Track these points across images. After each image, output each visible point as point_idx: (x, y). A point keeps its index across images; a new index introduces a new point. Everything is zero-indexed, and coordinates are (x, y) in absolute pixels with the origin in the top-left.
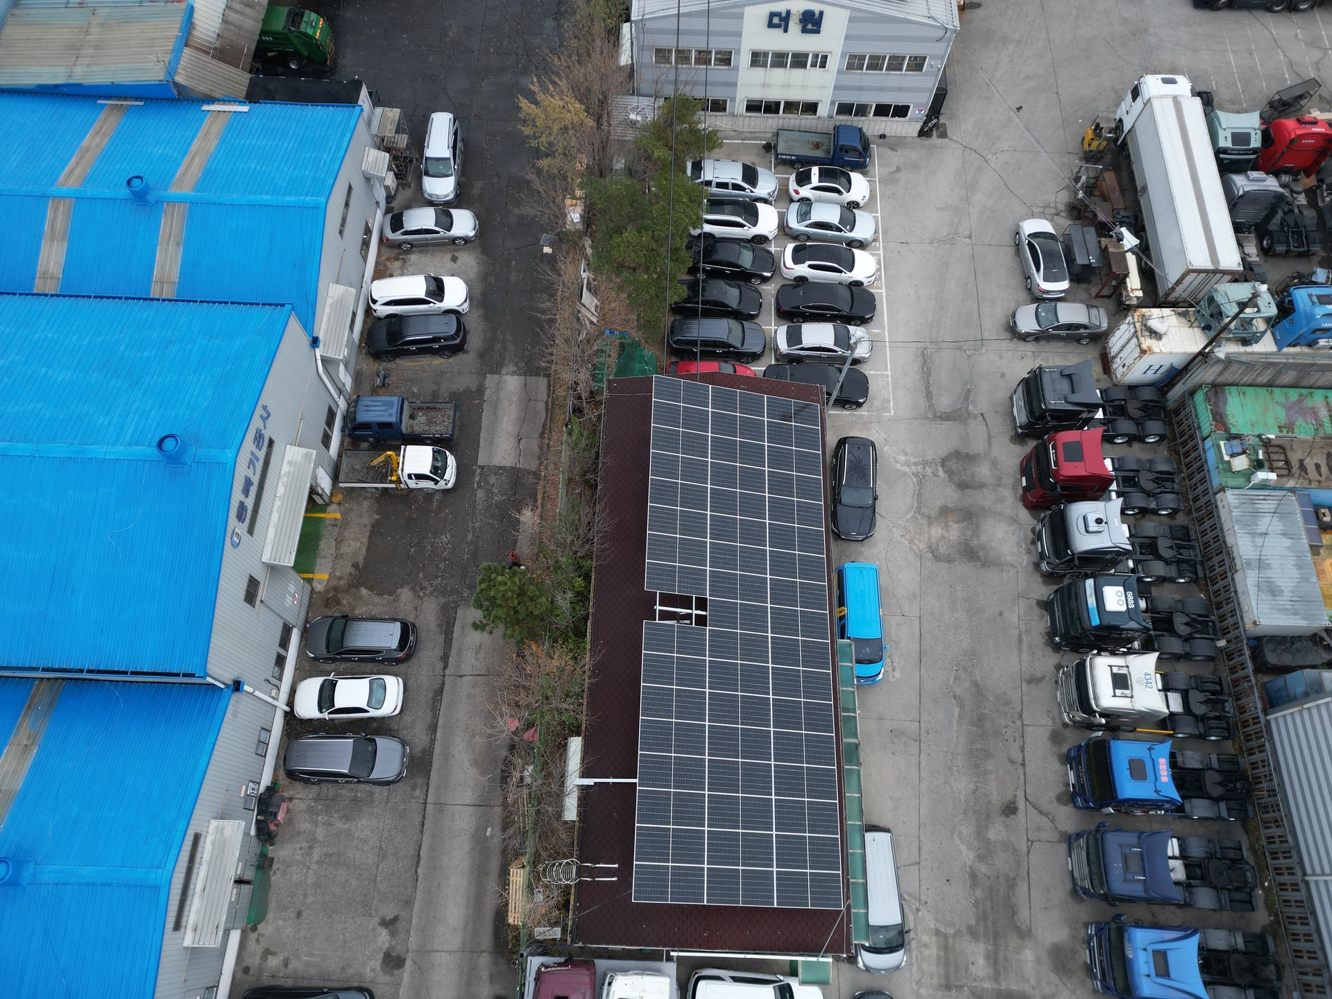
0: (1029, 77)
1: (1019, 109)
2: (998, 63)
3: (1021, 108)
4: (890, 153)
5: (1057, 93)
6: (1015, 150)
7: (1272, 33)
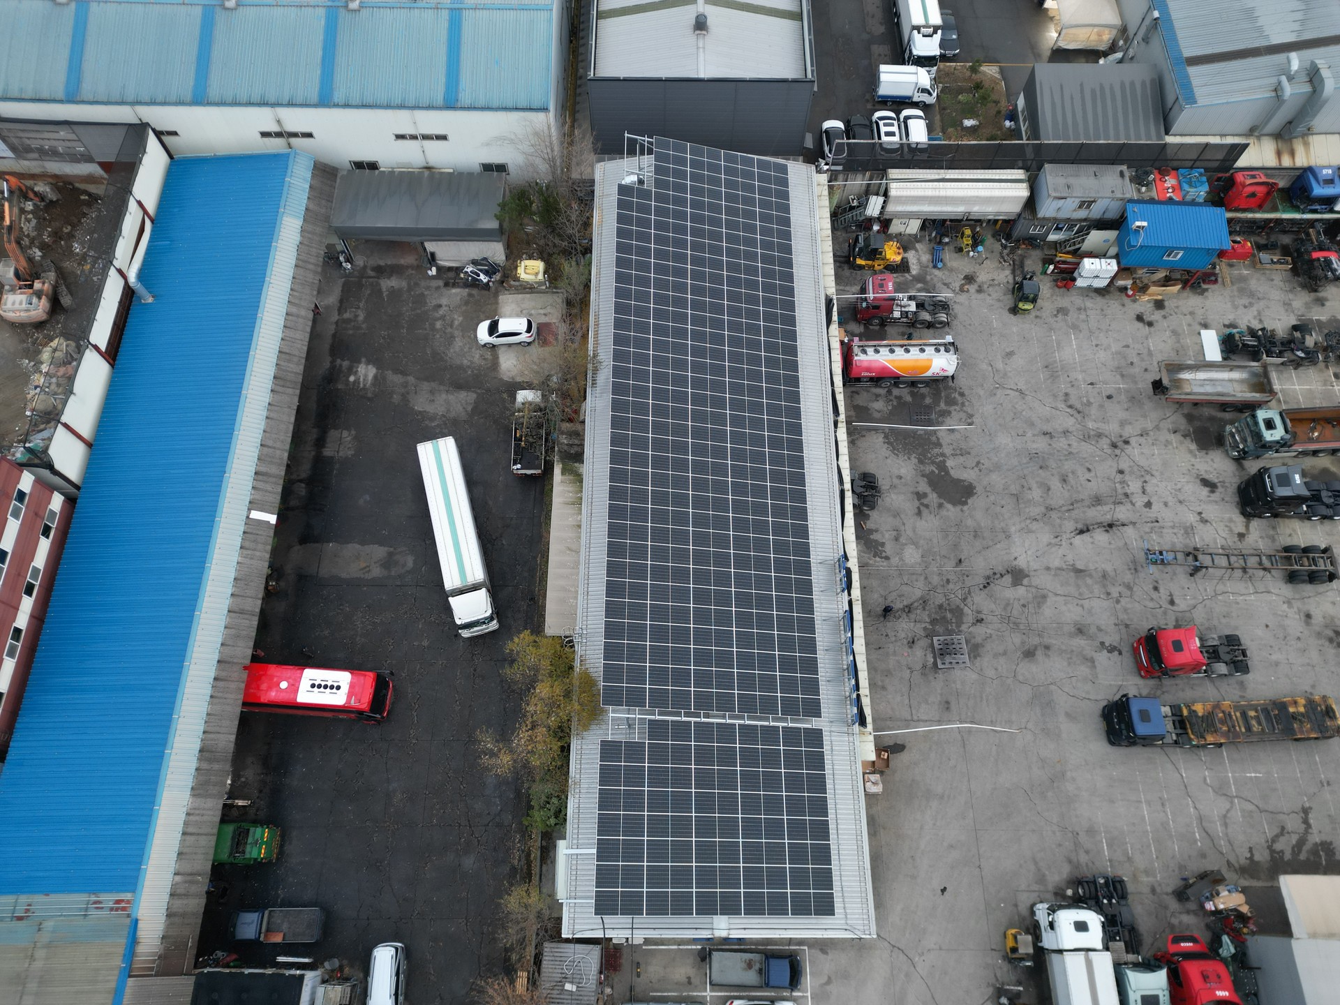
0: (952, 846)
1: (943, 890)
2: (922, 828)
3: (945, 888)
4: (821, 956)
5: (979, 867)
6: (941, 949)
7: (1182, 776)
